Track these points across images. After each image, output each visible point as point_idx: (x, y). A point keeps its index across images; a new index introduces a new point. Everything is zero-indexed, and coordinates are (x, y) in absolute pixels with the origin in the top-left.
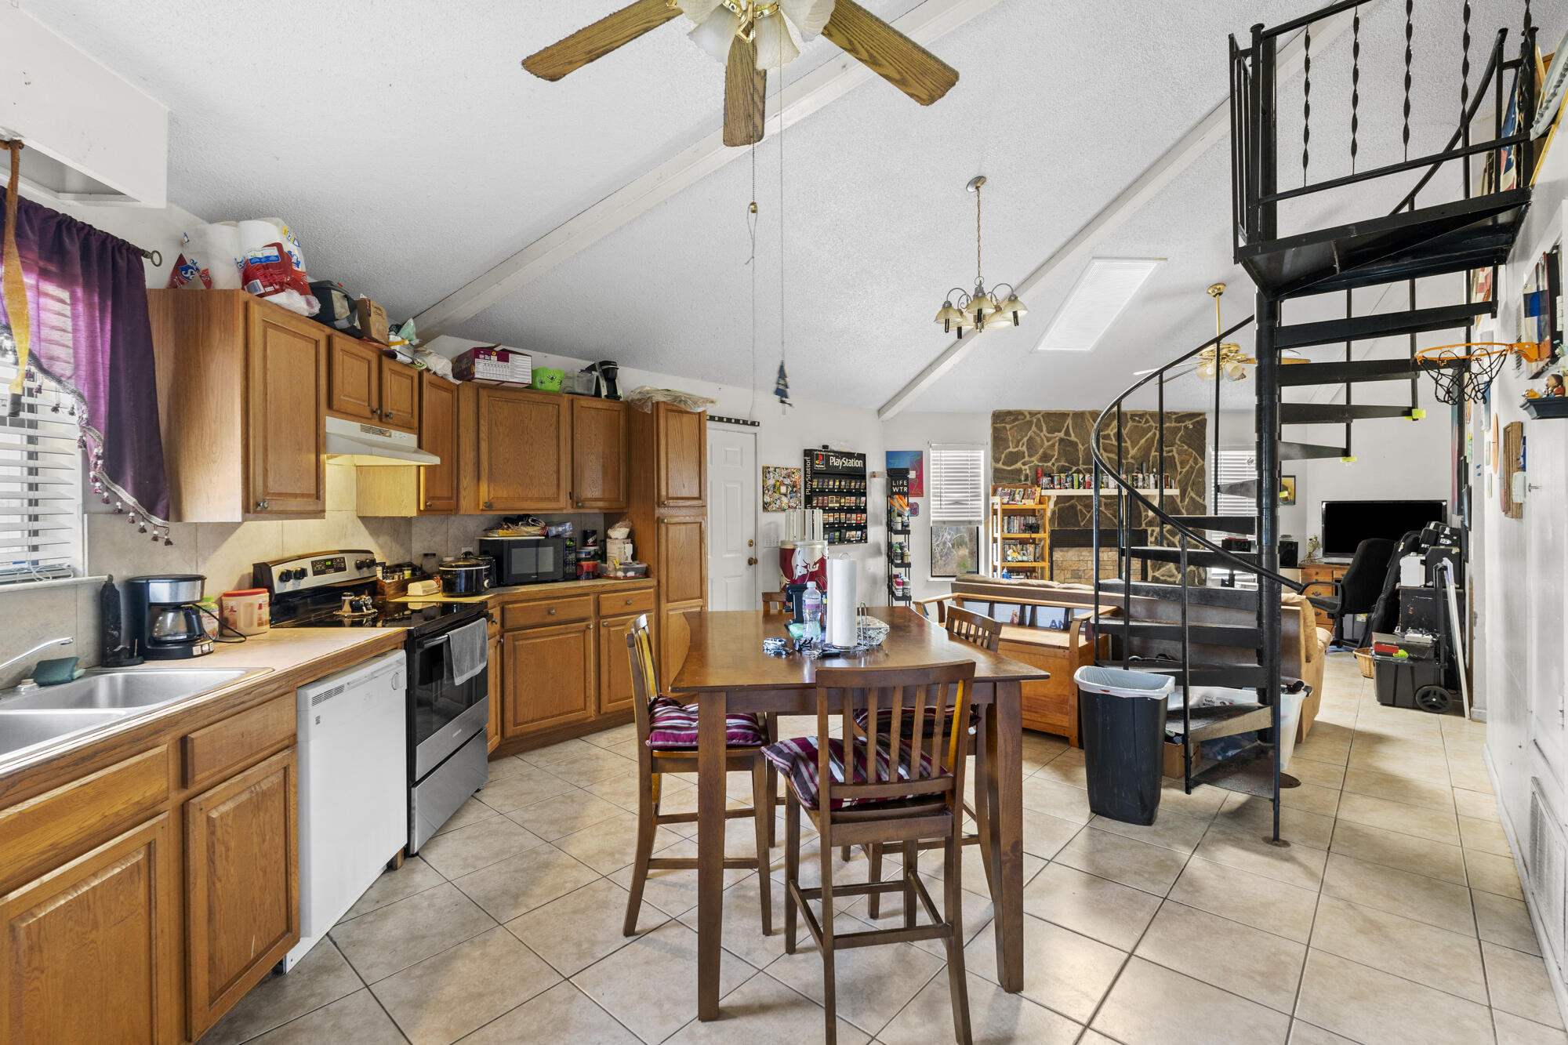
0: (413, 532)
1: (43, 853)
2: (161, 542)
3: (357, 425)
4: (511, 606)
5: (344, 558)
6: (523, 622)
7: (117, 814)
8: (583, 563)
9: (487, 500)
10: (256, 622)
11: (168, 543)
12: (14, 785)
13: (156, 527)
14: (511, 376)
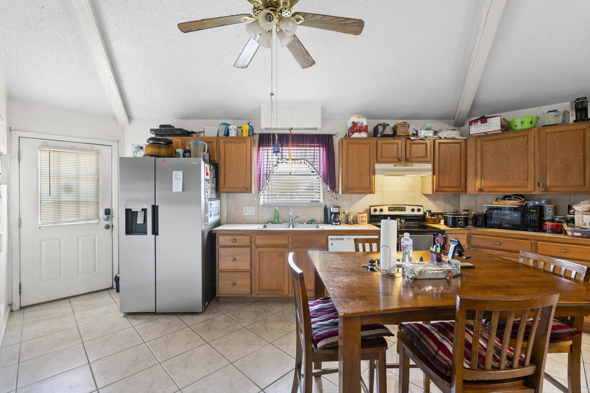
0: (461, 200)
1: (264, 244)
2: (335, 198)
3: (393, 165)
4: (474, 236)
5: (405, 207)
6: (480, 244)
7: (277, 243)
8: (547, 223)
9: (480, 187)
10: (361, 221)
11: (337, 199)
12: (261, 232)
13: (334, 195)
14: (489, 129)
